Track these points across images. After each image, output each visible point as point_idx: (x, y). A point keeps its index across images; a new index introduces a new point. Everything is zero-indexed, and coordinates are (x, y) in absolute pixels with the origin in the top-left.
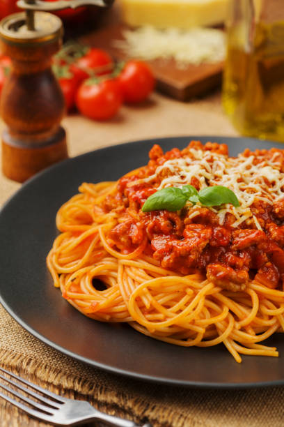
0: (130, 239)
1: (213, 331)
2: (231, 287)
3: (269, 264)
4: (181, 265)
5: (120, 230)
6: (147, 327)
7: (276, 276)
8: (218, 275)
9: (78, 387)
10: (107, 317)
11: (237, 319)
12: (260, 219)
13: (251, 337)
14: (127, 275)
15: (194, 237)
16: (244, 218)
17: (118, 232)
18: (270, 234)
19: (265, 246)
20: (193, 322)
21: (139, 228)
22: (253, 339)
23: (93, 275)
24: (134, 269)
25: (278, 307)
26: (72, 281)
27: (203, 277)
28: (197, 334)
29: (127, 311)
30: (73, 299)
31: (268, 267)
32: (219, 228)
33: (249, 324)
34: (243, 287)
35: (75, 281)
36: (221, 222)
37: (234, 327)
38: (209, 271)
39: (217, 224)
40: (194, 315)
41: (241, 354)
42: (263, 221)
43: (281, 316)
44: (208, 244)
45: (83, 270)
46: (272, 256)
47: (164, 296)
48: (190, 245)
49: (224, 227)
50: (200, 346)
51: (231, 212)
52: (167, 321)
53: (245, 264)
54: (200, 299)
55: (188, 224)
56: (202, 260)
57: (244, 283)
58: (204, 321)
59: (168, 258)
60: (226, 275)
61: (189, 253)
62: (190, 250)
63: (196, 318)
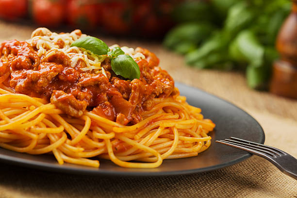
1: (47, 141)
2: (69, 109)
3: (107, 103)
4: (32, 88)
7: (112, 112)
8: (59, 98)
11: (69, 137)
12: (107, 72)
13: (79, 150)
15: (46, 68)
16: (93, 67)
18: (113, 83)
19: (107, 88)
20: (29, 130)
22: (79, 152)
25: (107, 133)
27: (48, 101)
28: (31, 139)
31: (106, 105)
32: (70, 68)
33: (79, 142)
34: (81, 113)
37: (65, 142)
38: (54, 99)
39: (68, 66)
40: (31, 124)
42: (110, 73)
43: (109, 141)
44: (57, 77)
46: (111, 97)
48: (41, 73)
49: (74, 68)
50: (32, 153)
51: (82, 58)
52: (7, 125)
53: (86, 98)
54: (40, 113)
55: (44, 61)
56: (49, 89)
57: (82, 109)
58: (38, 129)
59: (21, 83)
60: (67, 99)
61: (39, 78)
62: (40, 75)
63: (32, 127)
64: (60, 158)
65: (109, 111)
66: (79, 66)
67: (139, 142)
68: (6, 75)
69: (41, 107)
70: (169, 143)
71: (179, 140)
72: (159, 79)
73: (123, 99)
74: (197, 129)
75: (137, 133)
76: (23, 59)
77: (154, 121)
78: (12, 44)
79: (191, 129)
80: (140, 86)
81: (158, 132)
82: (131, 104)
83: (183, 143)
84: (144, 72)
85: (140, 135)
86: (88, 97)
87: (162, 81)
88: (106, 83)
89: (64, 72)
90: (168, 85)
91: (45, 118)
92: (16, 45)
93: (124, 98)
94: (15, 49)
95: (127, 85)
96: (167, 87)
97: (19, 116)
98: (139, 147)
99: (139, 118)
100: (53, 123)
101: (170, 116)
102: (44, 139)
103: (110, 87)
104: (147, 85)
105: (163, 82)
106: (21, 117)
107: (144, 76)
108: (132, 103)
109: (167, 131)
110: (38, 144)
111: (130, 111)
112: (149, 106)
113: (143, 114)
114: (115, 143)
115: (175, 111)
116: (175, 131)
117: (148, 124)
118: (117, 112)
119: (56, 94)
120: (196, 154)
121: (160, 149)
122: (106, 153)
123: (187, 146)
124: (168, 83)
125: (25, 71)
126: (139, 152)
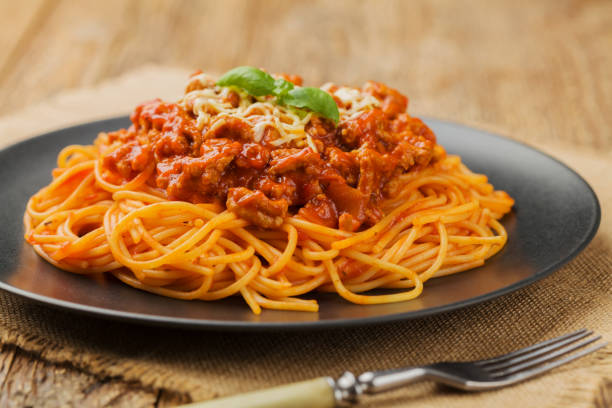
0: (129, 163)
1: (230, 276)
2: (259, 218)
3: (321, 196)
4: (193, 189)
5: (118, 154)
6: (133, 269)
7: (331, 211)
8: (240, 200)
9: (21, 342)
10: (84, 265)
11: (265, 263)
12: (317, 141)
13: (283, 285)
14: (120, 211)
15: (212, 150)
16: (292, 137)
17: (115, 156)
18: (328, 159)
19: (318, 172)
20: (198, 261)
21: (144, 150)
22: (285, 288)
23: (77, 219)
24: (128, 202)
25: (325, 249)
26: (46, 224)
27: (223, 207)
28: (201, 277)
29: (110, 253)
30: (41, 244)
31: (320, 201)
32: (252, 145)
33: (282, 271)
34: (279, 221)
35: (50, 225)
36: (258, 138)
37: (259, 273)
38: (231, 203)
39: (250, 140)
40: (200, 252)
41: (263, 308)
42: (321, 143)
43: (331, 262)
44: (233, 163)
45: (64, 214)
46: (327, 187)
47: (163, 230)
48: (205, 161)
49: (260, 143)
50: (207, 299)
51: (272, 124)
52: (160, 258)
53: (285, 193)
54: (212, 231)
55: (209, 138)
56: (223, 185)
57: (280, 215)
58: (213, 259)
59: (175, 181)
60: (253, 200)
61: (203, 170)
62: (205, 166)
63: (203, 256)
64: (254, 301)
65: (326, 211)
66: (268, 138)
67: (380, 258)
68: (150, 169)
69: (213, 220)
70: (432, 252)
71: (449, 243)
72: (406, 138)
73: (347, 187)
74: (480, 217)
75: (376, 242)
76: (174, 137)
77: (405, 214)
78: (152, 112)
79: (468, 219)
80: (373, 160)
81: (413, 234)
82: (361, 193)
83: (456, 246)
84: (379, 132)
85: (382, 244)
86: (289, 191)
87: (412, 141)
88: (316, 163)
89: (245, 153)
90: (424, 148)
91: (223, 236)
92: (159, 112)
93: (349, 184)
94: (158, 119)
95: (352, 159)
96: (421, 152)
97: (179, 239)
98: (381, 267)
99: (378, 213)
100: (236, 242)
101: (432, 201)
102: (224, 271)
103: (322, 167)
104: (386, 156)
105: (413, 144)
106: (182, 242)
107: (380, 139)
108: (364, 191)
109: (428, 230)
110: (215, 282)
111: (361, 206)
112: (392, 191)
113: (383, 205)
114: (341, 263)
115: (440, 190)
116: (442, 229)
117: (396, 222)
118: (340, 210)
119: (235, 193)
120: (481, 262)
121: (418, 263)
122: (329, 283)
123: (463, 251)
124: (422, 145)
125: (179, 160)
126: (382, 274)
